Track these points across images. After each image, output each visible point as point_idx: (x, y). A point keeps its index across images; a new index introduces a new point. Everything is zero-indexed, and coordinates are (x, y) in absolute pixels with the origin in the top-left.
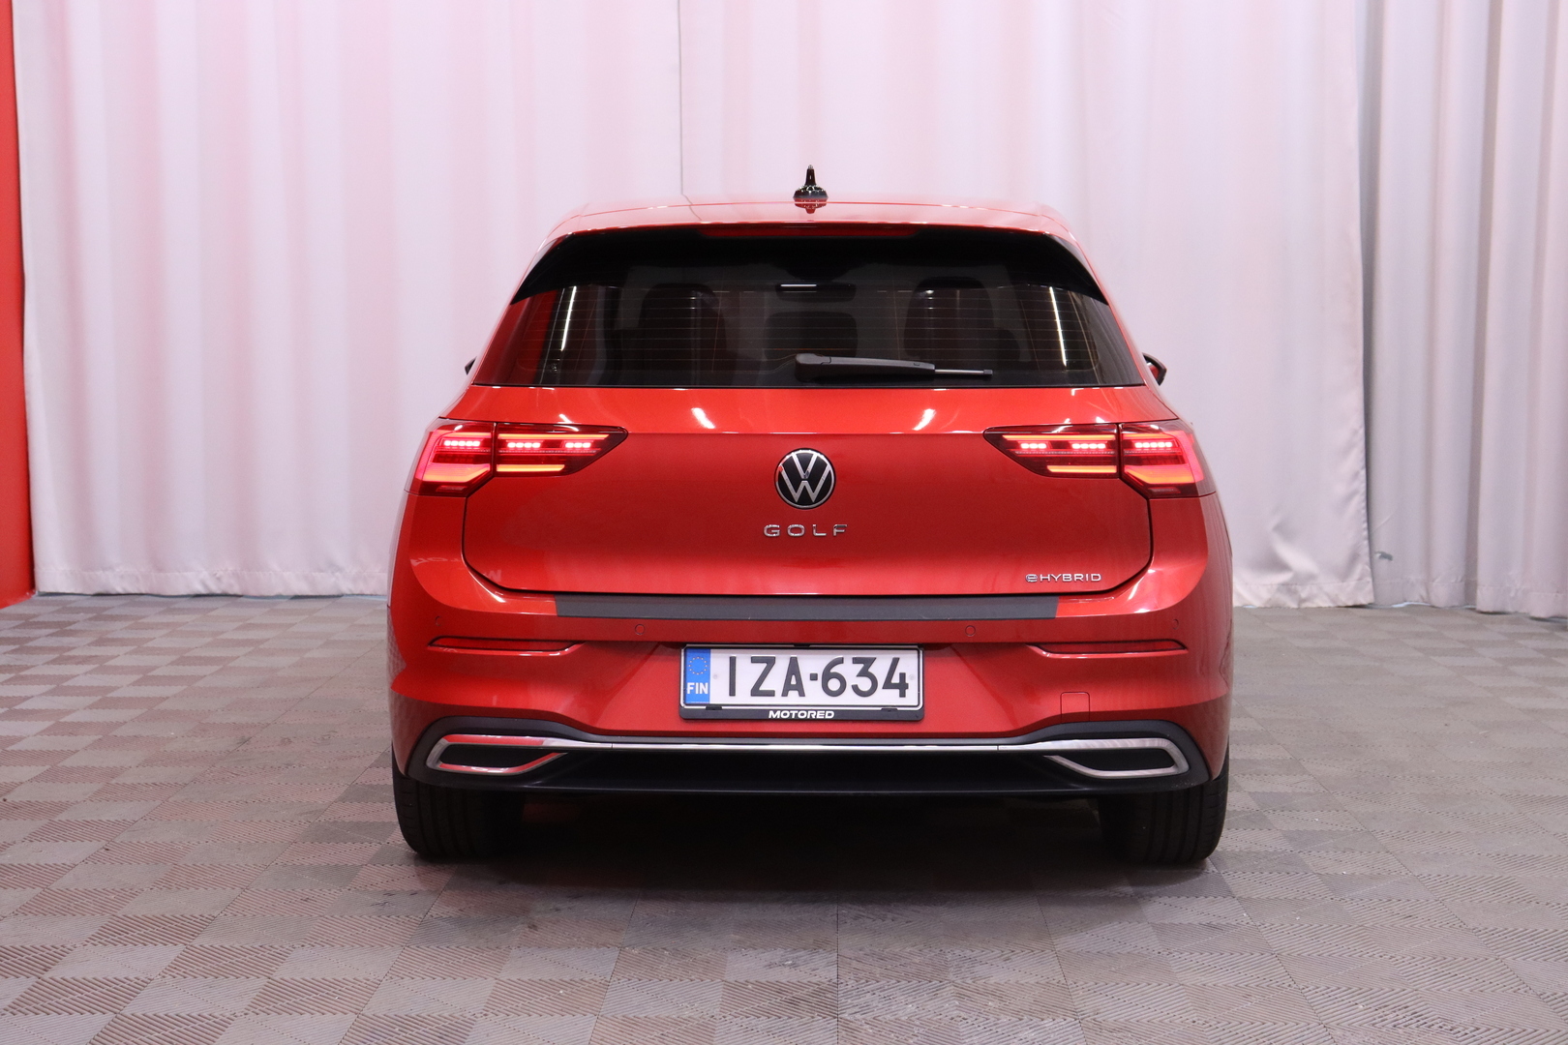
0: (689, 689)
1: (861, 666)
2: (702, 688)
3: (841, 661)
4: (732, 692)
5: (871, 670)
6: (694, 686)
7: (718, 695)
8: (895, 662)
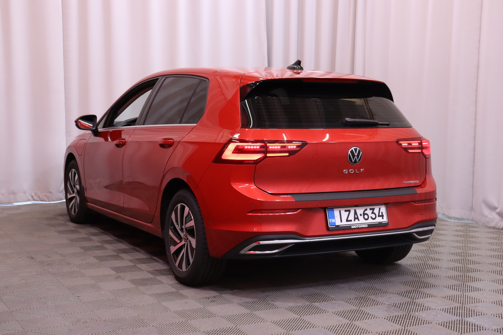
0: (330, 221)
1: (372, 211)
2: (333, 221)
3: (366, 210)
4: (341, 221)
5: (374, 212)
6: (331, 220)
7: (338, 223)
8: (380, 209)
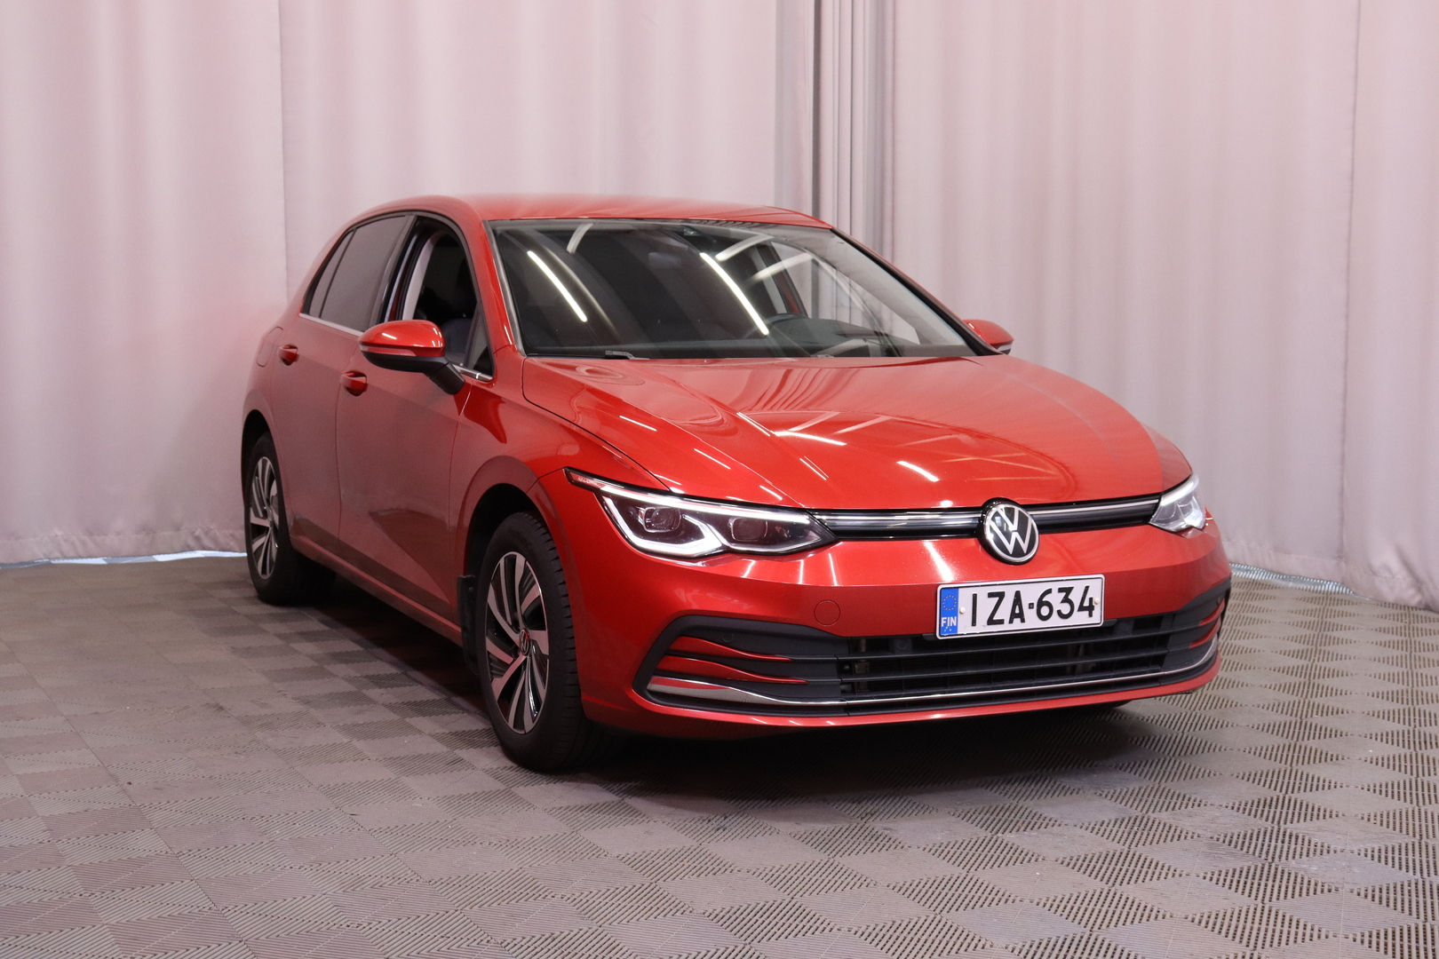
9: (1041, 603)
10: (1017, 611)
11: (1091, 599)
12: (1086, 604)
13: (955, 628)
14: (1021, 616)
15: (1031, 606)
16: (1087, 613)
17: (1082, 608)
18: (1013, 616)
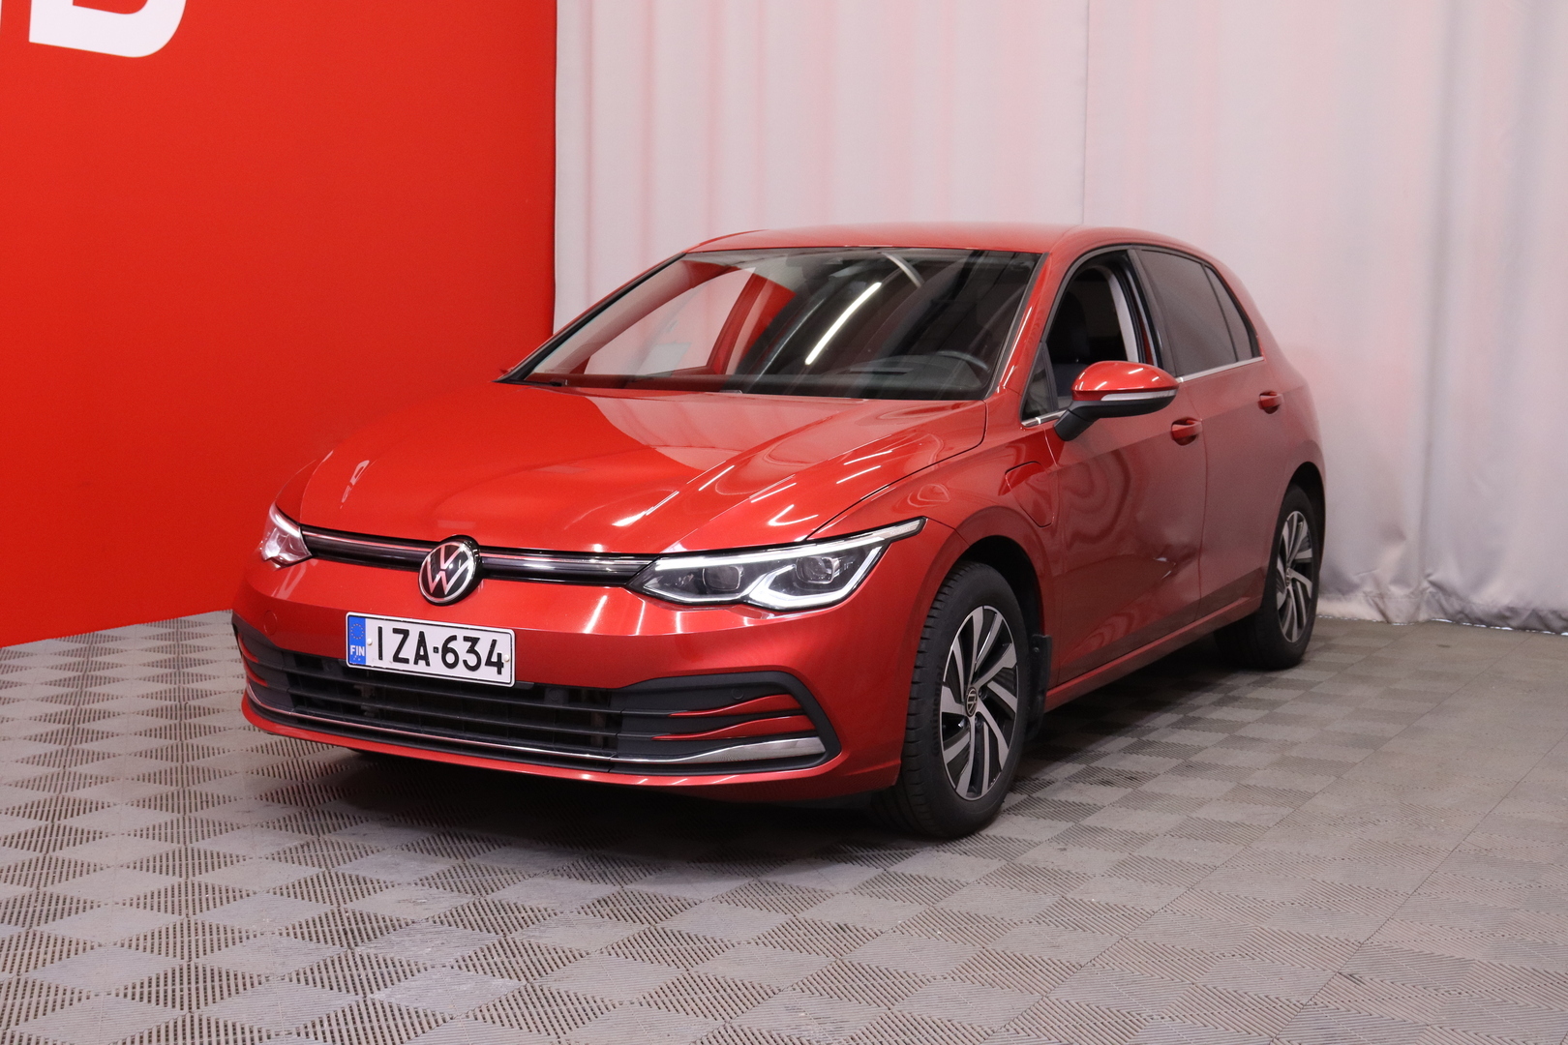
9: (446, 650)
10: (422, 653)
11: (499, 655)
12: (494, 659)
13: (363, 658)
14: (425, 658)
15: (436, 650)
16: (495, 669)
17: (489, 663)
18: (418, 658)
